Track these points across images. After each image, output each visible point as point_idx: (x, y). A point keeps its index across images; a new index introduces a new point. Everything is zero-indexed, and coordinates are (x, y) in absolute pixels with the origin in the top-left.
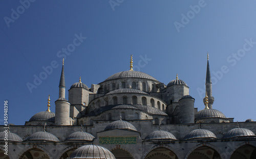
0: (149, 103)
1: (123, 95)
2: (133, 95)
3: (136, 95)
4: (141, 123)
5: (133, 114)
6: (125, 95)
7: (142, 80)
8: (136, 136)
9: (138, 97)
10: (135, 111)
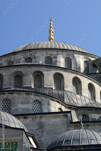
0: (69, 87)
1: (16, 69)
2: (35, 69)
3: (41, 69)
4: (44, 120)
5: (28, 103)
6: (19, 70)
7: (65, 53)
8: (17, 139)
9: (45, 73)
10: (33, 97)
